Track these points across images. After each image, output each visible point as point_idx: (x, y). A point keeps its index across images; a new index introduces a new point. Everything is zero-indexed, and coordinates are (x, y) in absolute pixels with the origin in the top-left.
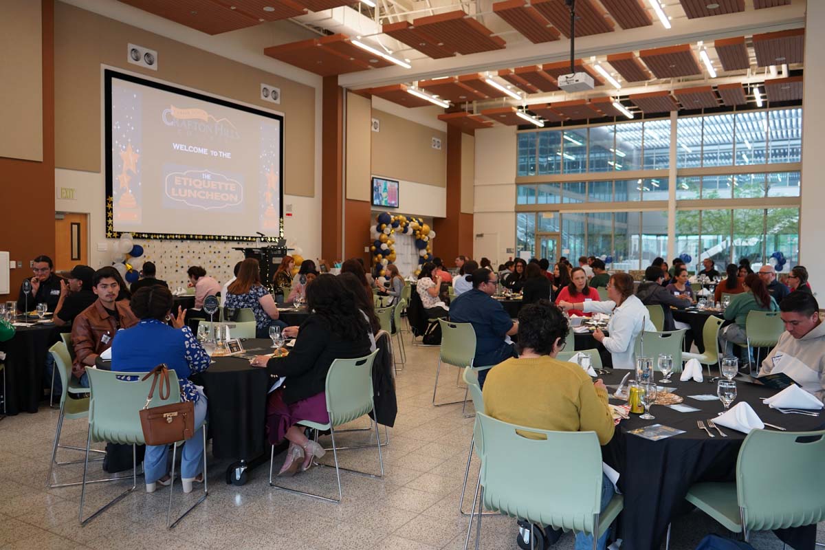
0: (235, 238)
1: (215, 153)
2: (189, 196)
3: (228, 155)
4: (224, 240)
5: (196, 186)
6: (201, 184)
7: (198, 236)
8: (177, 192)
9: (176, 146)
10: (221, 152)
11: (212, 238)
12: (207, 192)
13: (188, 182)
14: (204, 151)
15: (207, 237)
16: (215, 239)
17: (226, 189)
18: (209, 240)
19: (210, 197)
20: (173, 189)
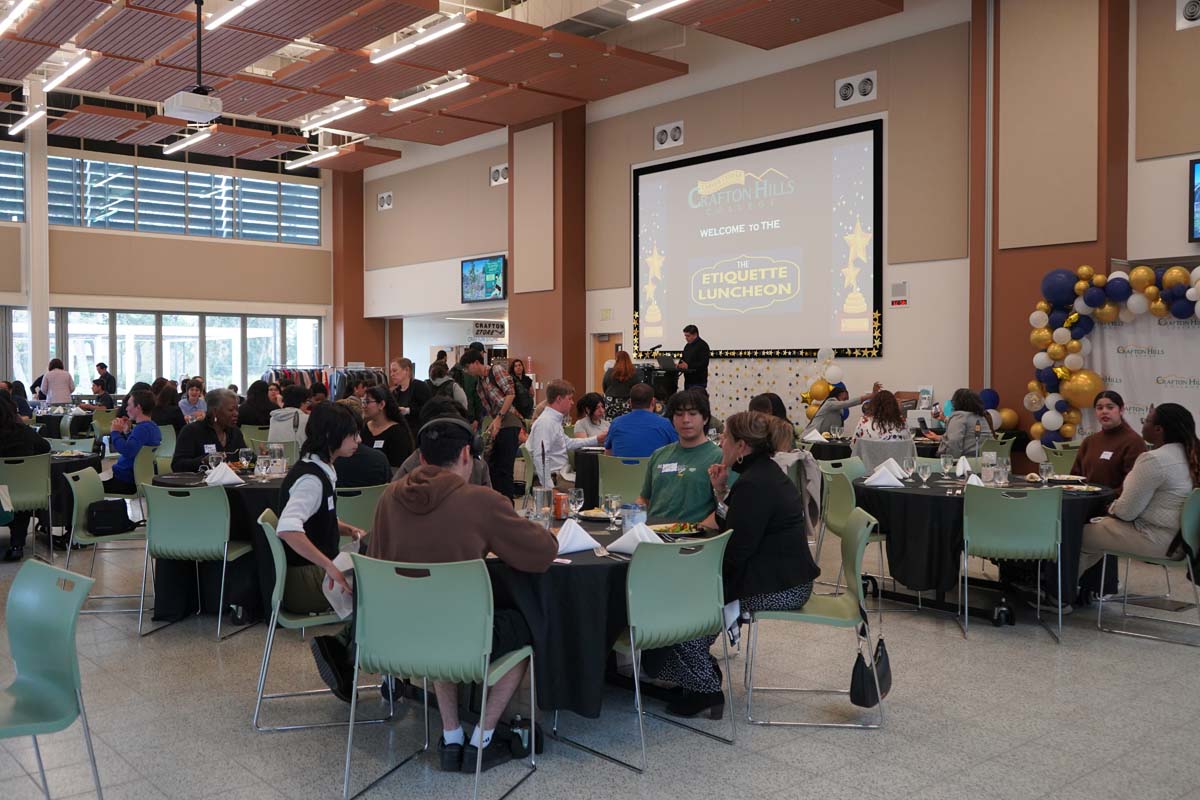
0: (785, 353)
1: (754, 227)
2: (720, 297)
3: (775, 224)
4: (766, 356)
5: (730, 281)
6: (735, 278)
7: (729, 351)
8: (705, 295)
9: (704, 233)
10: (763, 223)
11: (749, 353)
12: (744, 288)
13: (718, 277)
14: (739, 229)
15: (741, 353)
16: (752, 356)
17: (773, 276)
18: (744, 357)
19: (748, 294)
20: (700, 292)
